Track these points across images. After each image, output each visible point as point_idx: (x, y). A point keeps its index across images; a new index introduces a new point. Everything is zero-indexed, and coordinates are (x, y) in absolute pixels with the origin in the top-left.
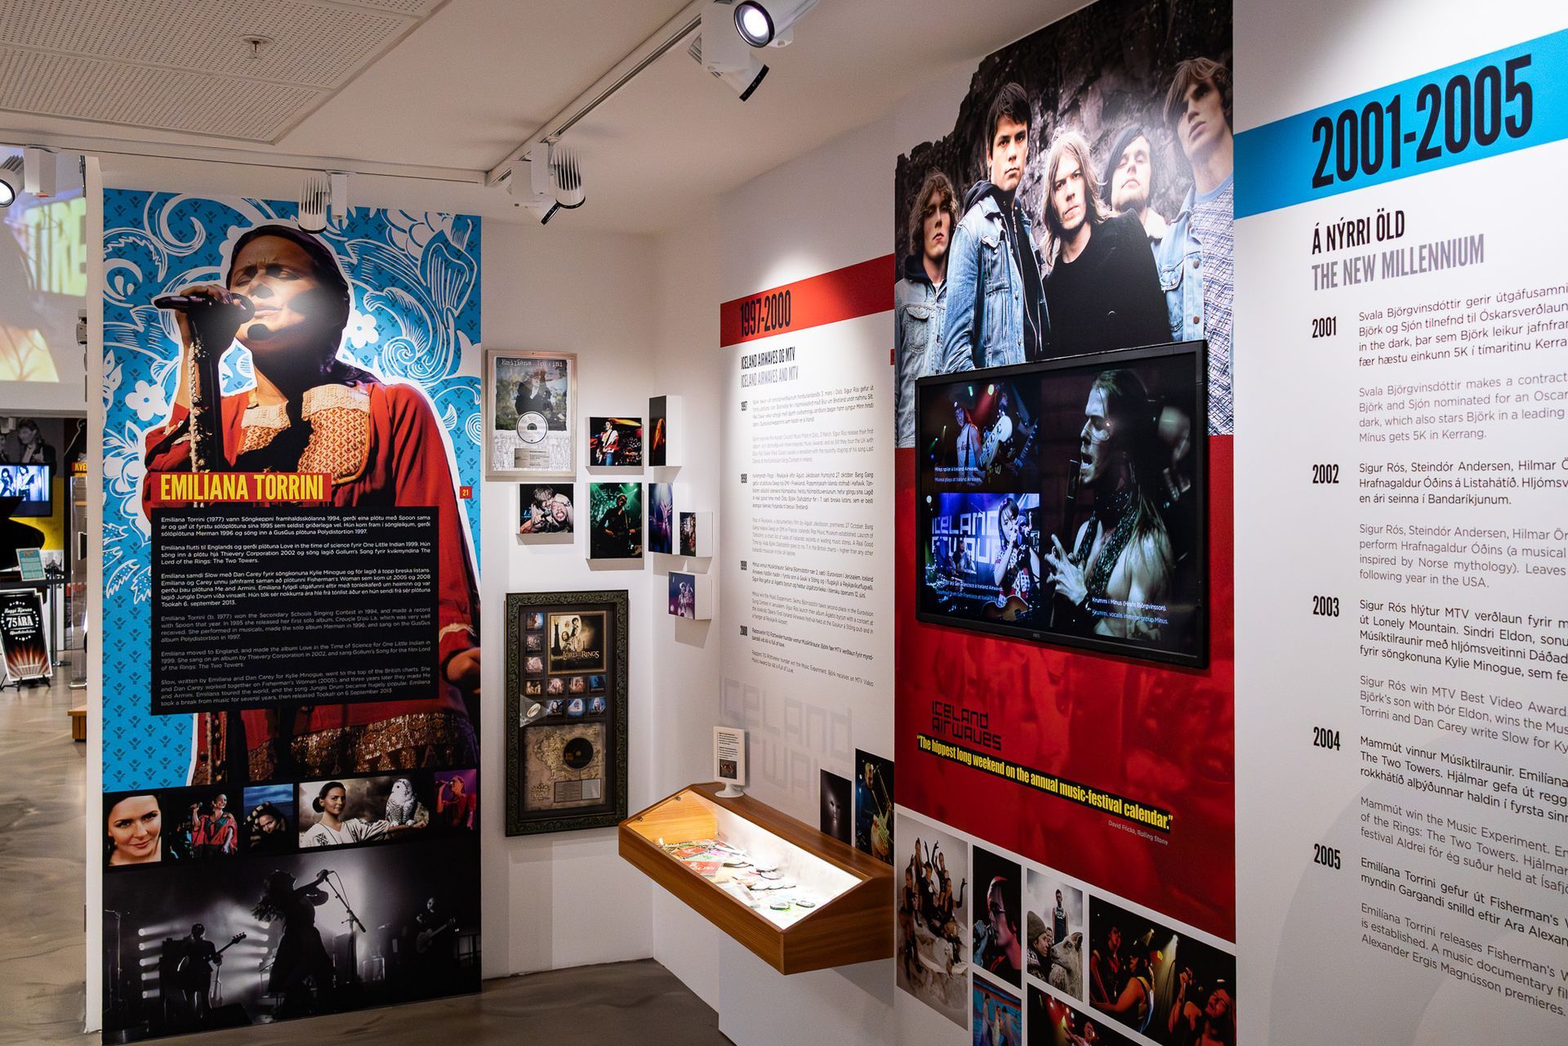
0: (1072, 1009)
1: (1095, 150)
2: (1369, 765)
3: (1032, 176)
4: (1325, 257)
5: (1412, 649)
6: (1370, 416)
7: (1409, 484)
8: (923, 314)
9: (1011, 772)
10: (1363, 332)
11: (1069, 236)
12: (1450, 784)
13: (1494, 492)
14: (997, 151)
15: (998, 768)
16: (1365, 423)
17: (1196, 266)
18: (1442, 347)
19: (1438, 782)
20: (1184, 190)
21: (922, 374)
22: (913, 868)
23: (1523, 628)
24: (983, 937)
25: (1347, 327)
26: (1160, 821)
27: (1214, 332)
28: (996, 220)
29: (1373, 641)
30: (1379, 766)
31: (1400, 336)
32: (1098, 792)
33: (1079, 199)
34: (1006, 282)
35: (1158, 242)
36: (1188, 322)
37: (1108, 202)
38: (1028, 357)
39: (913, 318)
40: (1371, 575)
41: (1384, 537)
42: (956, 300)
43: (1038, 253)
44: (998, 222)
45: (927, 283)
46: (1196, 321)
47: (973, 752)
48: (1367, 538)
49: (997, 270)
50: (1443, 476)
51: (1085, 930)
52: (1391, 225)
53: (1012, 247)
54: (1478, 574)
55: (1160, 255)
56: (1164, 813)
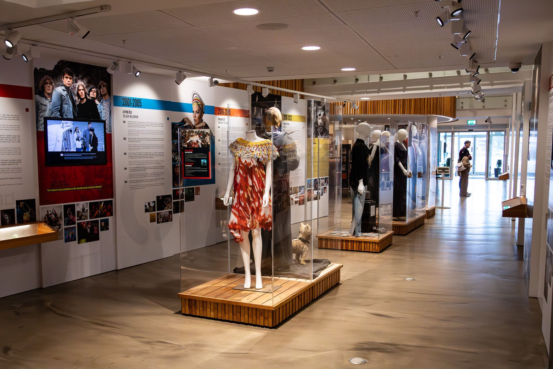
0: (86, 222)
1: (87, 87)
2: (130, 170)
3: (73, 86)
4: (124, 114)
5: (133, 157)
6: (129, 133)
7: (133, 140)
8: (45, 104)
9: (72, 189)
10: (128, 123)
11: (82, 99)
12: (137, 170)
13: (139, 141)
14: (65, 79)
15: (69, 189)
16: (128, 133)
17: (104, 110)
18: (135, 126)
19: (136, 170)
20: (102, 99)
21: (45, 116)
22: (46, 217)
23: (142, 154)
24: (66, 221)
25: (127, 122)
26: (100, 187)
27: (106, 119)
28: (65, 91)
29: (130, 157)
30: (131, 170)
31: (132, 124)
32: (90, 186)
33: (84, 94)
34: (68, 103)
35: (98, 105)
36: (103, 117)
37: (89, 96)
38: (73, 117)
39: (41, 104)
40: (129, 150)
41: (130, 146)
42: (54, 104)
43: (75, 100)
44: (66, 92)
45: (46, 98)
46: (104, 117)
47: (63, 188)
48: (129, 146)
49: (66, 100)
50: (135, 139)
51: (88, 208)
52: (130, 112)
53: (69, 97)
54: (138, 149)
55: (98, 107)
56: (100, 185)
